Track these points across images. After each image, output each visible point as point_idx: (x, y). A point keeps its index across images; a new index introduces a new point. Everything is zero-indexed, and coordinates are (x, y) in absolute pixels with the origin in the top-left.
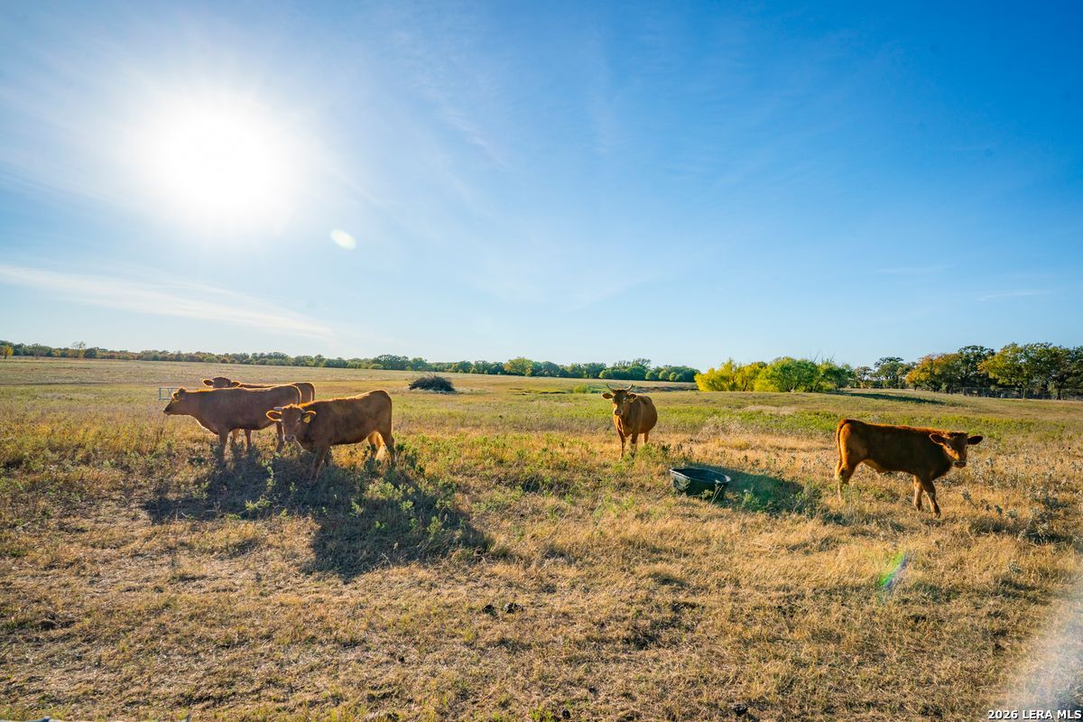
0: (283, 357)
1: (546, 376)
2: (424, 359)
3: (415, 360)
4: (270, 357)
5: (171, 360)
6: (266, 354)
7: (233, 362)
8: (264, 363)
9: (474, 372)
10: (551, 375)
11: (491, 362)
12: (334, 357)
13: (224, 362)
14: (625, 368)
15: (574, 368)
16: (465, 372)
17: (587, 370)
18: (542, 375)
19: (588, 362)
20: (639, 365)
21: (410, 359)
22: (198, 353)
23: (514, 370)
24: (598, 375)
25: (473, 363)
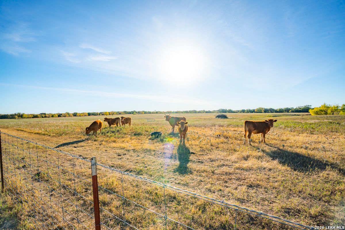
0: (196, 111)
1: (270, 112)
2: (231, 109)
3: (229, 110)
4: (193, 111)
5: (172, 113)
6: (192, 110)
7: (184, 113)
8: (191, 113)
9: (246, 112)
10: (272, 112)
11: (252, 109)
12: (208, 110)
13: (183, 113)
14: (300, 108)
15: (280, 110)
16: (243, 112)
17: (285, 110)
18: (269, 112)
19: (285, 108)
20: (306, 107)
21: (228, 110)
22: (177, 111)
23: (258, 111)
24: (289, 111)
25: (246, 110)
